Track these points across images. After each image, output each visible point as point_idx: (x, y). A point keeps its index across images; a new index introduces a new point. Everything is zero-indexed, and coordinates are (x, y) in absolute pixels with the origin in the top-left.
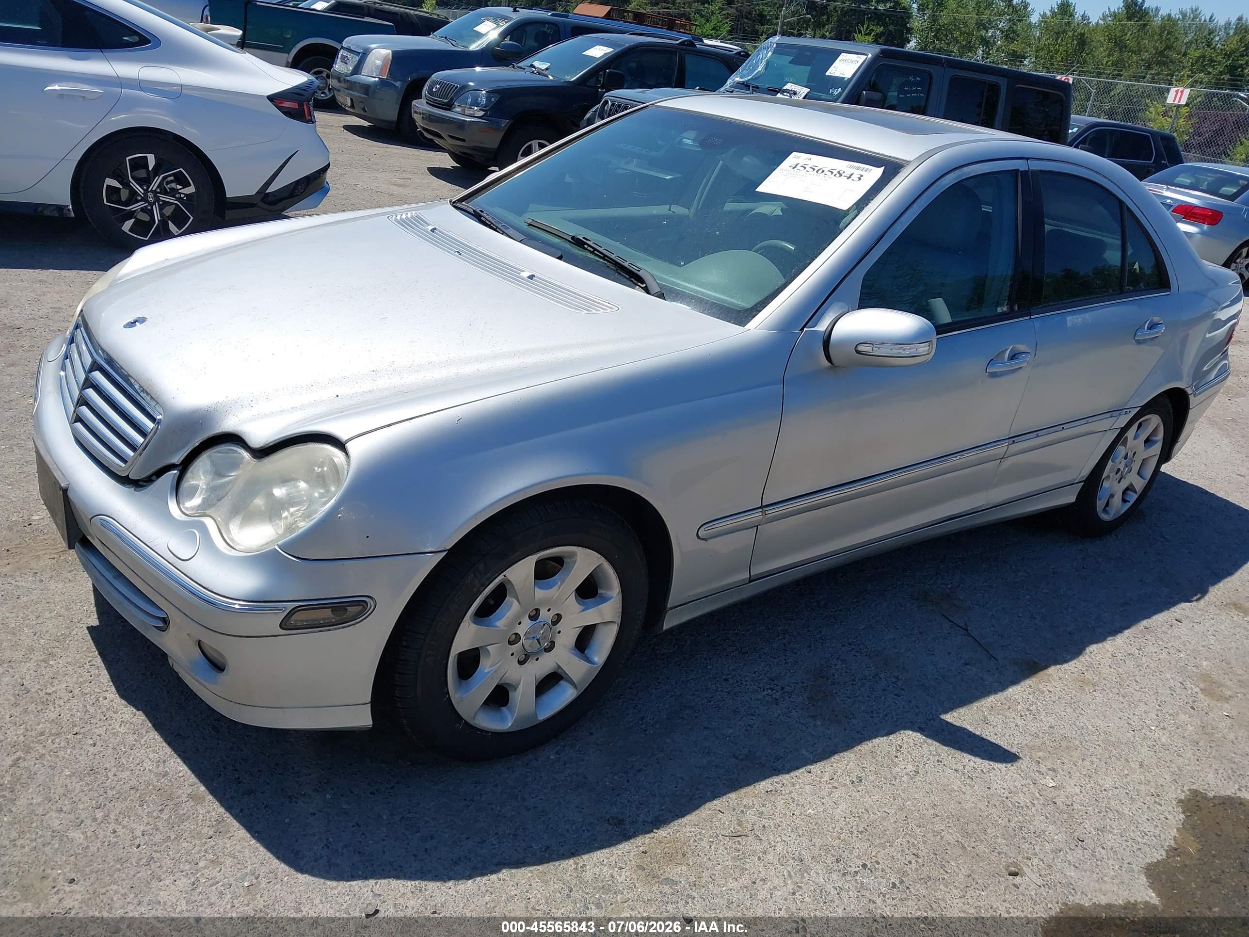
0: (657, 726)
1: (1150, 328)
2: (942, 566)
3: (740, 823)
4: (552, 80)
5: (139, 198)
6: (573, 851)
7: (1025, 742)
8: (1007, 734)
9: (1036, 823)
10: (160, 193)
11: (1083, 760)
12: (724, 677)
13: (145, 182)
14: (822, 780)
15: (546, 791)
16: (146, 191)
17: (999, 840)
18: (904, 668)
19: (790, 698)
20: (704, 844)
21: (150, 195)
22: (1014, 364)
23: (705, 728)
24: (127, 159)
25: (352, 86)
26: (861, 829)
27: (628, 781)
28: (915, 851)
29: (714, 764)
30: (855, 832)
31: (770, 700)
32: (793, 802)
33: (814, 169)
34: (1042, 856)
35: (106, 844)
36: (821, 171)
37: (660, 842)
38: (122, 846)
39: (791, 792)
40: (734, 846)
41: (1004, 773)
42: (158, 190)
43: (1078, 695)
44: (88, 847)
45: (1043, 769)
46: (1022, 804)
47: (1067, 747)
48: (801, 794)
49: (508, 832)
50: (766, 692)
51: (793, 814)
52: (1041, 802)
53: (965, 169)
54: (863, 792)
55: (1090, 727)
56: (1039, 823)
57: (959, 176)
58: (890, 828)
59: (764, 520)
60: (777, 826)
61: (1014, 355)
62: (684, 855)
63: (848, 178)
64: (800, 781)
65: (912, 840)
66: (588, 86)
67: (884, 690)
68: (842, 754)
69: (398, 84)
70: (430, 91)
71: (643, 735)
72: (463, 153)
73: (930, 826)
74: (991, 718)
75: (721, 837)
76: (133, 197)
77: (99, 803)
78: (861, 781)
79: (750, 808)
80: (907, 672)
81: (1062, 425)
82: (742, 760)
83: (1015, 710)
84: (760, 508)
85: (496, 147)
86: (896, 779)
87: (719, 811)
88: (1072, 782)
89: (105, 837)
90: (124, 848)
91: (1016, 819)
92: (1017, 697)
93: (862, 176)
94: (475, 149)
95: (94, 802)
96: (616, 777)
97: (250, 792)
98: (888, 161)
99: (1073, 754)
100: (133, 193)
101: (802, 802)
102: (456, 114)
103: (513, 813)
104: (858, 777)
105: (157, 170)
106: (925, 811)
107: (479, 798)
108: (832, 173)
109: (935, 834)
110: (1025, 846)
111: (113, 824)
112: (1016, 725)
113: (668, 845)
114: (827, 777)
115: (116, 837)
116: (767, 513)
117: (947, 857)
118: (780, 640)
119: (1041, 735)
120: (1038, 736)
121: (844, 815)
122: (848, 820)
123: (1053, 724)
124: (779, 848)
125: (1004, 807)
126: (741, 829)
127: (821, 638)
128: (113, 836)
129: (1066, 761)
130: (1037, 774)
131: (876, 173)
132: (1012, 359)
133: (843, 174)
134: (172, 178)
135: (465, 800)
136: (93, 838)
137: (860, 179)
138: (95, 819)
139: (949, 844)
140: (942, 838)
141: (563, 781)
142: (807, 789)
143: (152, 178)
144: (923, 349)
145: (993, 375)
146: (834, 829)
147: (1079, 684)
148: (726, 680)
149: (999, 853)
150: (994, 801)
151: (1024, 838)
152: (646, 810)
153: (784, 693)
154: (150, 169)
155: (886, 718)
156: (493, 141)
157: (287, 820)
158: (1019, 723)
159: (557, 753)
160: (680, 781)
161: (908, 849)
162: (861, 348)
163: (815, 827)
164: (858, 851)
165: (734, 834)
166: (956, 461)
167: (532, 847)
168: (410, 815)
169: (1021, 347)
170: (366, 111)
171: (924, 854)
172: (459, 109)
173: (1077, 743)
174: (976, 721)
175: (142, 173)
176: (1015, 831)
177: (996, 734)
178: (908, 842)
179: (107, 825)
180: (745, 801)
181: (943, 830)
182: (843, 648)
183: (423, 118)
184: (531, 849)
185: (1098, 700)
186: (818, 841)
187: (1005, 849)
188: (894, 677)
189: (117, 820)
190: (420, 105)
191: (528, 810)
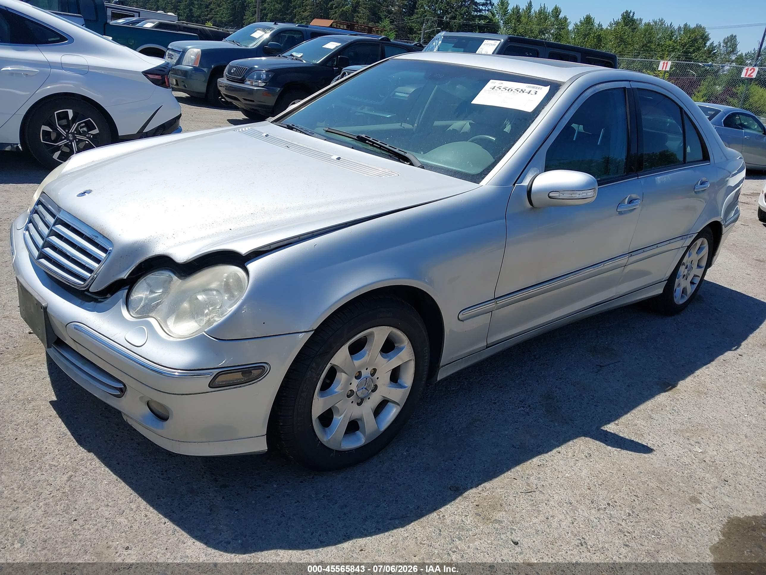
0: (462, 432)
1: (701, 184)
2: (599, 332)
3: (528, 485)
4: (305, 63)
5: (63, 138)
6: (434, 508)
7: (677, 428)
8: (666, 424)
9: (698, 473)
10: (76, 134)
11: (713, 436)
12: (493, 402)
13: (67, 127)
14: (568, 457)
15: (407, 473)
16: (68, 133)
17: (681, 484)
18: (595, 391)
19: (535, 411)
20: (511, 498)
21: (70, 135)
22: (631, 206)
23: (491, 431)
24: (55, 113)
25: (176, 72)
26: (600, 483)
27: (455, 465)
28: (635, 494)
29: (503, 452)
30: (597, 485)
31: (524, 413)
32: (555, 470)
33: (506, 89)
34: (707, 491)
35: (143, 523)
36: (510, 90)
37: (485, 499)
38: (153, 524)
39: (552, 465)
40: (529, 498)
41: (671, 446)
42: (75, 132)
43: (698, 399)
44: (131, 527)
45: (693, 443)
46: (687, 463)
47: (702, 430)
48: (559, 466)
49: (391, 499)
50: (520, 409)
51: (558, 477)
52: (697, 461)
53: (597, 87)
54: (594, 462)
55: (711, 417)
56: (700, 473)
57: (595, 91)
58: (616, 481)
59: (496, 307)
60: (551, 485)
61: (631, 201)
62: (501, 505)
63: (529, 93)
64: (556, 458)
65: (631, 488)
66: (328, 66)
67: (588, 403)
68: (575, 441)
69: (205, 70)
70: (229, 72)
71: (455, 438)
72: (253, 109)
73: (639, 479)
74: (654, 416)
75: (519, 494)
76: (59, 137)
77: (132, 499)
78: (591, 455)
79: (531, 475)
80: (598, 392)
81: (657, 245)
82: (518, 448)
83: (666, 410)
84: (493, 299)
85: (273, 104)
86: (610, 453)
87: (514, 478)
88: (711, 449)
89: (141, 520)
90: (155, 525)
91: (686, 472)
92: (664, 403)
93: (537, 92)
94: (260, 106)
95: (128, 499)
96: (447, 463)
97: (225, 486)
98: (551, 82)
99: (706, 433)
100: (59, 135)
101: (560, 470)
102: (248, 85)
103: (391, 488)
104: (588, 454)
105: (74, 120)
106: (633, 471)
107: (367, 480)
108: (518, 91)
109: (644, 483)
110: (696, 487)
111: (144, 511)
112: (669, 419)
113: (490, 500)
114: (570, 455)
115: (148, 519)
116: (498, 302)
117: (654, 496)
118: (519, 379)
119: (685, 423)
120: (683, 424)
121: (587, 476)
122: (590, 478)
123: (690, 417)
124: (556, 497)
125: (677, 466)
126: (530, 488)
127: (543, 376)
128: (146, 518)
129: (703, 437)
130: (690, 446)
131: (546, 90)
132: (630, 203)
133: (525, 91)
134: (84, 124)
135: (360, 482)
136: (133, 521)
137: (536, 94)
138: (132, 509)
139: (653, 488)
140: (648, 485)
141: (415, 467)
142: (561, 462)
143: (71, 124)
144: (590, 193)
145: (620, 213)
146: (584, 484)
147: (697, 394)
148: (495, 403)
149: (683, 491)
150: (671, 462)
151: (694, 482)
152: (471, 481)
153: (530, 409)
154: (70, 119)
155: (594, 419)
156: (271, 101)
157: (253, 502)
158: (671, 418)
159: (407, 451)
160: (486, 462)
161: (631, 493)
162: (551, 195)
163: (573, 484)
164: (602, 496)
165: (527, 491)
166: (601, 267)
167: (408, 507)
168: (329, 494)
169: (634, 196)
170: (186, 87)
171: (641, 495)
172: (249, 82)
173: (707, 426)
174: (645, 418)
175: (64, 122)
176: (688, 478)
177: (659, 425)
178: (629, 488)
179: (140, 512)
180: (527, 472)
181: (647, 481)
182: (557, 381)
183: (226, 89)
184: (409, 509)
185: (711, 402)
186: (578, 492)
187: (686, 489)
188: (591, 396)
189: (146, 508)
190: (223, 81)
191: (400, 485)
